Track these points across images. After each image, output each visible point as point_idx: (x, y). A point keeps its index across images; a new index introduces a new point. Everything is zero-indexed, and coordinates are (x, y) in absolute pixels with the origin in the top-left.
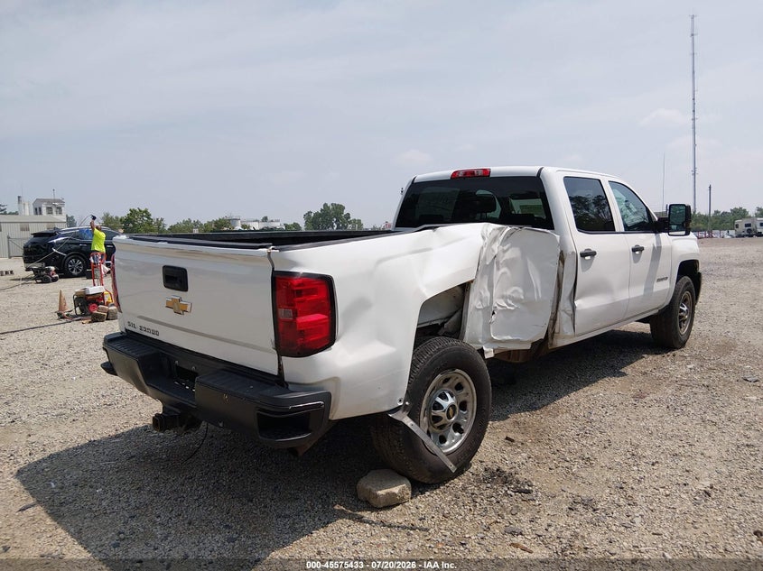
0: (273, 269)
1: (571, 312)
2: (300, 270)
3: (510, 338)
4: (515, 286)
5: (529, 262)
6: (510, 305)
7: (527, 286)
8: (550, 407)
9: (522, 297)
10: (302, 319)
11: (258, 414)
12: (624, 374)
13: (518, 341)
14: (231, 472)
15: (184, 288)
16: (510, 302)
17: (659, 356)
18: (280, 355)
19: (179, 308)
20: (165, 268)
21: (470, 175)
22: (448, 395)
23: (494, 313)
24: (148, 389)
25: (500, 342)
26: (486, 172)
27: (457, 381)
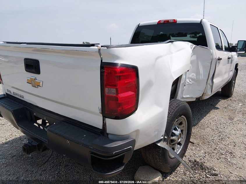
0: (102, 61)
1: (211, 85)
2: (119, 62)
3: (188, 96)
4: (193, 73)
5: (199, 62)
6: (190, 82)
7: (198, 73)
8: (200, 124)
9: (195, 78)
10: (121, 95)
11: (91, 156)
12: (218, 108)
13: (192, 98)
14: (65, 166)
15: (38, 71)
16: (191, 80)
17: (226, 100)
18: (104, 117)
19: (35, 84)
20: (26, 60)
21: (167, 22)
22: (177, 128)
23: (185, 85)
24: (19, 127)
25: (185, 98)
26: (175, 22)
27: (181, 121)
